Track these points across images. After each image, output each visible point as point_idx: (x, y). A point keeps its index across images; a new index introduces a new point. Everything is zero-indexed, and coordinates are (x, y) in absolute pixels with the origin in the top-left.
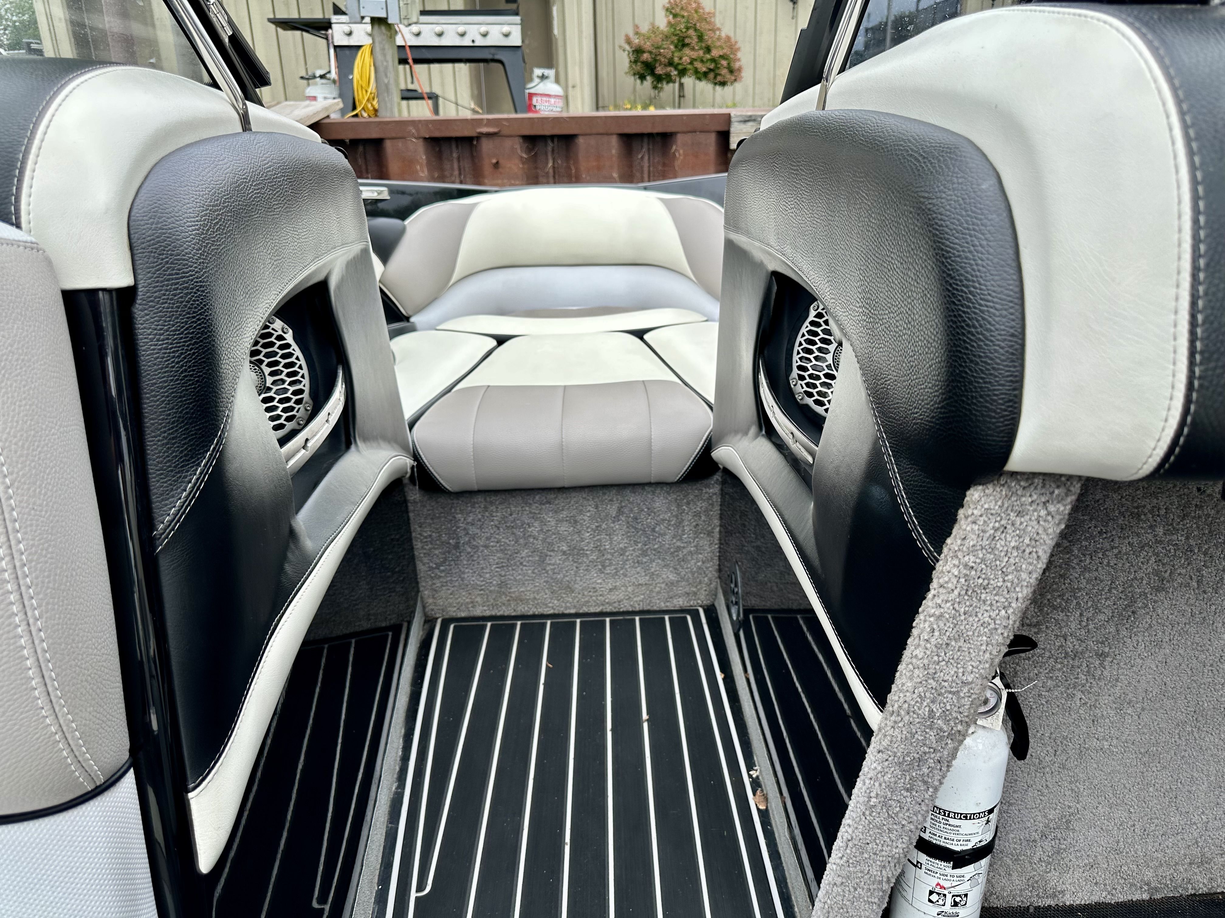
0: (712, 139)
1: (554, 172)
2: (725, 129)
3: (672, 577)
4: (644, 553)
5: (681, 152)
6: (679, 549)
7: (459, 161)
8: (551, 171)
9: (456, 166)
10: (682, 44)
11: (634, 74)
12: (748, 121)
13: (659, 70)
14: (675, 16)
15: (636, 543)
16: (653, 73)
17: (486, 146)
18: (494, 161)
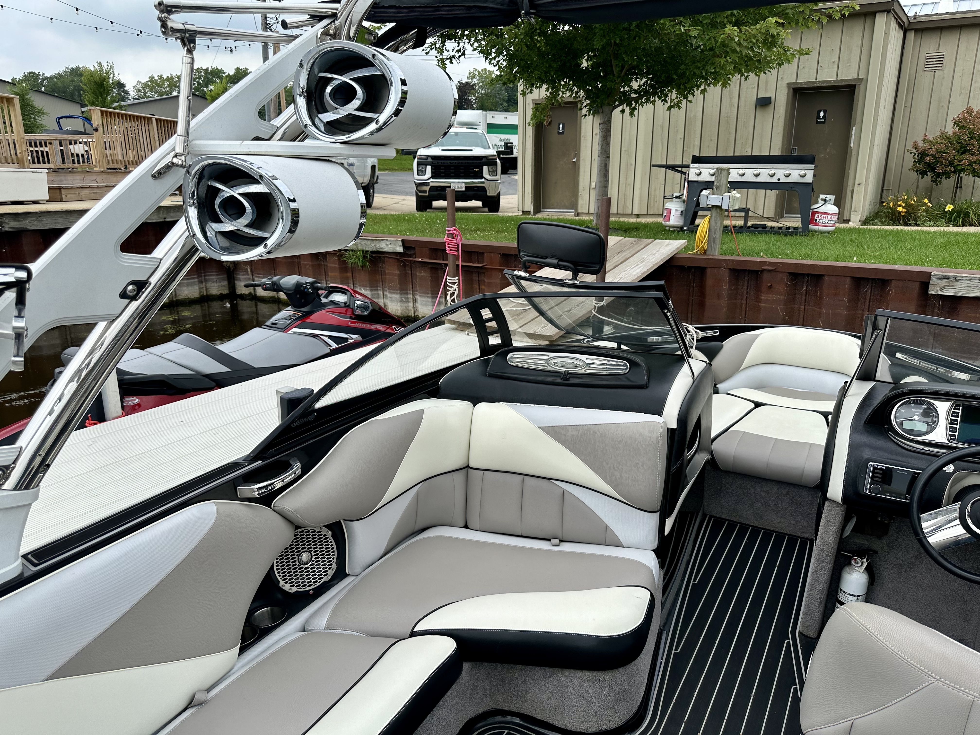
0: (917, 286)
1: (806, 293)
2: (927, 281)
3: (805, 524)
4: (795, 512)
5: (894, 291)
6: (810, 514)
7: (748, 282)
8: (804, 292)
9: (746, 284)
10: (964, 150)
11: (917, 171)
12: (944, 278)
13: (939, 169)
14: (961, 128)
15: (792, 507)
16: (933, 170)
17: (766, 276)
18: (769, 285)
